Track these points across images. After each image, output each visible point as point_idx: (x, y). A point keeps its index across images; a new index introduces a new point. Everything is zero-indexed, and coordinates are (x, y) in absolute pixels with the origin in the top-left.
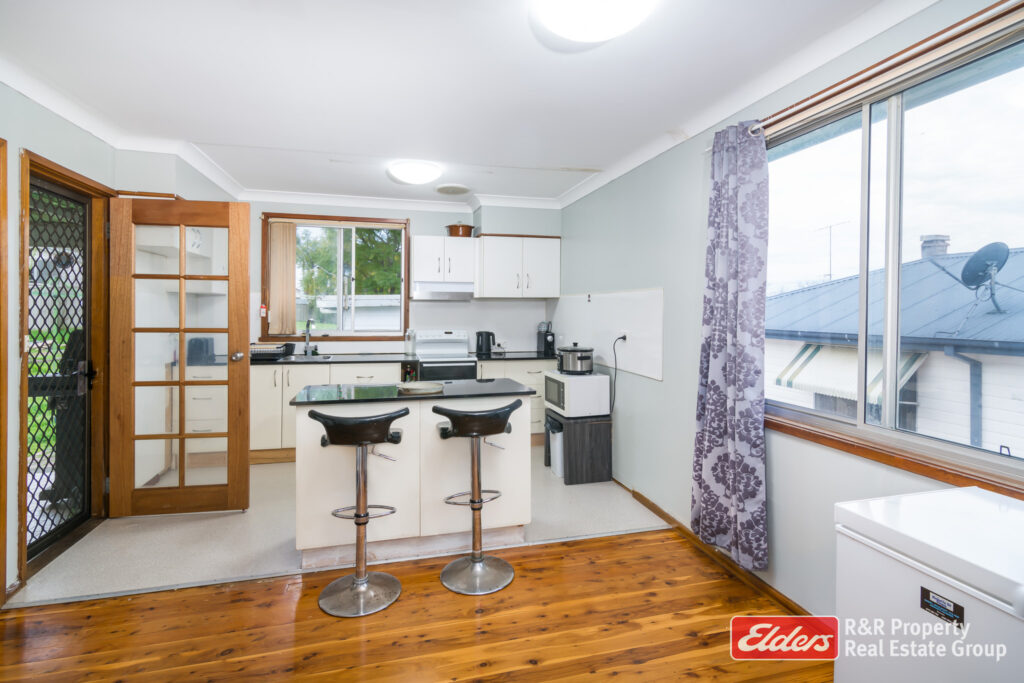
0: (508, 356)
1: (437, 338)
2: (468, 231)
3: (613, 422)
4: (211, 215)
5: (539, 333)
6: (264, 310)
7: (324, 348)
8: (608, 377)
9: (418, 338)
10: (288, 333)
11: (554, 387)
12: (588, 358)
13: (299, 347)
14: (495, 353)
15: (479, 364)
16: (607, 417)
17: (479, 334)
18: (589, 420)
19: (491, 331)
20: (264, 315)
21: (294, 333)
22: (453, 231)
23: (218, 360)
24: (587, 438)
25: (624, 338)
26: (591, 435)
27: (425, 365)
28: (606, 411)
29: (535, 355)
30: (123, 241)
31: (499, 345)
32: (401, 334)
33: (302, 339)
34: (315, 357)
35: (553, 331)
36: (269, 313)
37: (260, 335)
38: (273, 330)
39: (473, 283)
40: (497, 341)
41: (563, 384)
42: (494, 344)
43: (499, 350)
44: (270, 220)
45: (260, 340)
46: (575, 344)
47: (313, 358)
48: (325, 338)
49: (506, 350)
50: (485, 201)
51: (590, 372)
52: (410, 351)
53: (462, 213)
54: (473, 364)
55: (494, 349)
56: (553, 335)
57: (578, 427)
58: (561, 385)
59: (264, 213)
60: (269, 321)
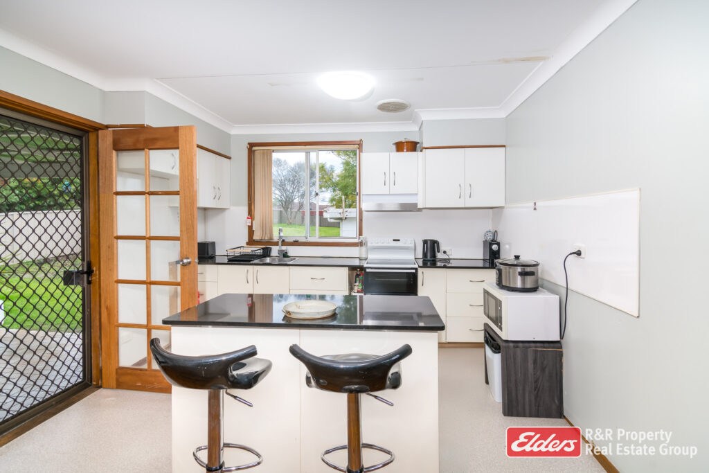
0: (453, 263)
1: (385, 245)
2: (413, 146)
3: (564, 350)
4: (166, 138)
5: (485, 242)
6: (250, 220)
7: (293, 251)
8: (558, 297)
9: (369, 244)
10: (266, 238)
11: (492, 302)
12: (532, 274)
13: (275, 251)
14: (441, 260)
15: (420, 271)
16: (557, 344)
17: (425, 242)
18: (532, 345)
19: (436, 239)
20: (250, 224)
21: (271, 239)
22: (400, 147)
23: (218, 260)
24: (531, 366)
25: (579, 253)
26: (535, 362)
27: (368, 270)
28: (555, 337)
29: (481, 264)
30: (107, 165)
31: (445, 252)
32: (356, 241)
33: (276, 244)
34: (286, 259)
35: (498, 241)
36: (254, 222)
37: (247, 240)
38: (256, 237)
39: (417, 194)
40: (442, 248)
41: (501, 302)
42: (439, 252)
43: (445, 257)
44: (254, 148)
45: (248, 244)
46: (517, 257)
47: (284, 260)
48: (296, 243)
49: (451, 257)
50: (425, 116)
51: (533, 290)
52: (364, 256)
53: (407, 131)
54: (414, 271)
55: (440, 256)
56: (498, 244)
57: (519, 351)
58: (498, 303)
59: (249, 144)
60: (254, 229)
